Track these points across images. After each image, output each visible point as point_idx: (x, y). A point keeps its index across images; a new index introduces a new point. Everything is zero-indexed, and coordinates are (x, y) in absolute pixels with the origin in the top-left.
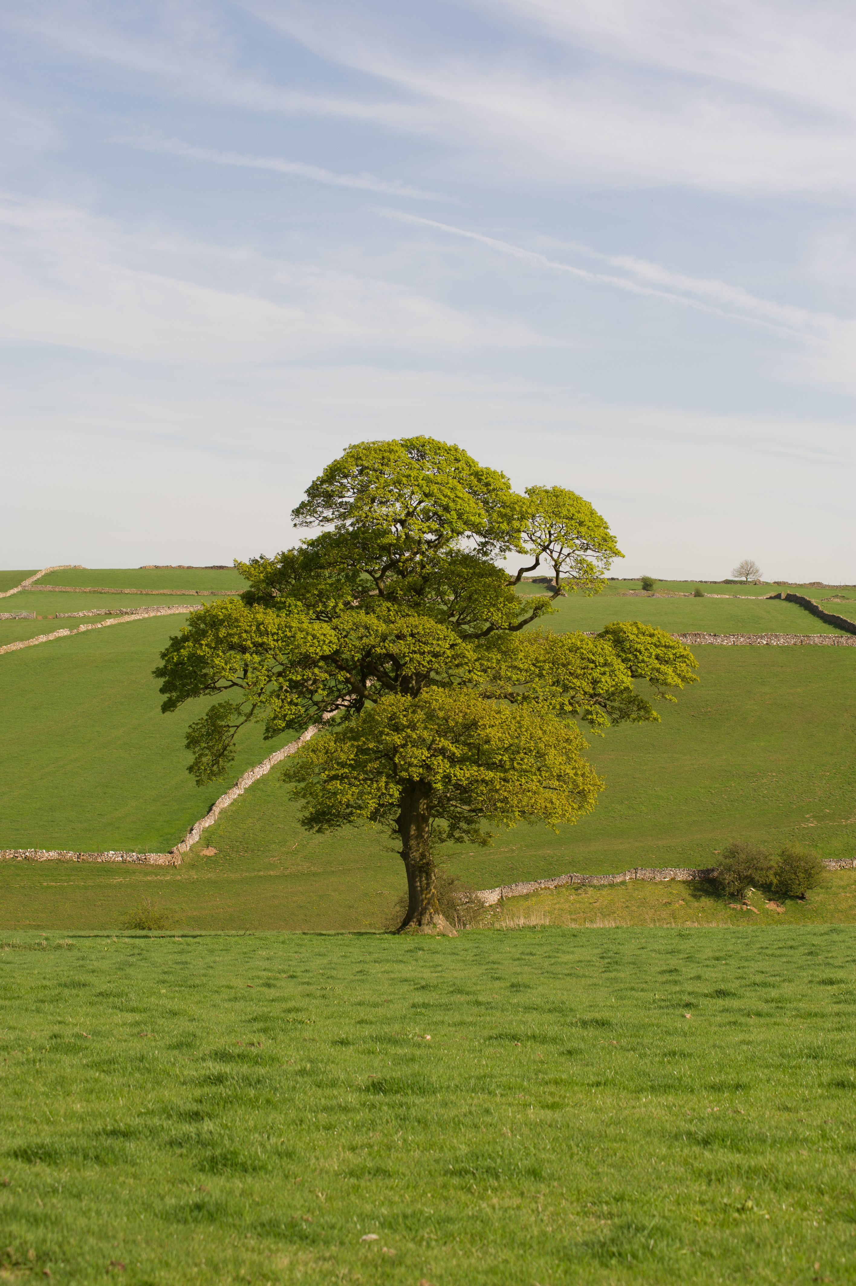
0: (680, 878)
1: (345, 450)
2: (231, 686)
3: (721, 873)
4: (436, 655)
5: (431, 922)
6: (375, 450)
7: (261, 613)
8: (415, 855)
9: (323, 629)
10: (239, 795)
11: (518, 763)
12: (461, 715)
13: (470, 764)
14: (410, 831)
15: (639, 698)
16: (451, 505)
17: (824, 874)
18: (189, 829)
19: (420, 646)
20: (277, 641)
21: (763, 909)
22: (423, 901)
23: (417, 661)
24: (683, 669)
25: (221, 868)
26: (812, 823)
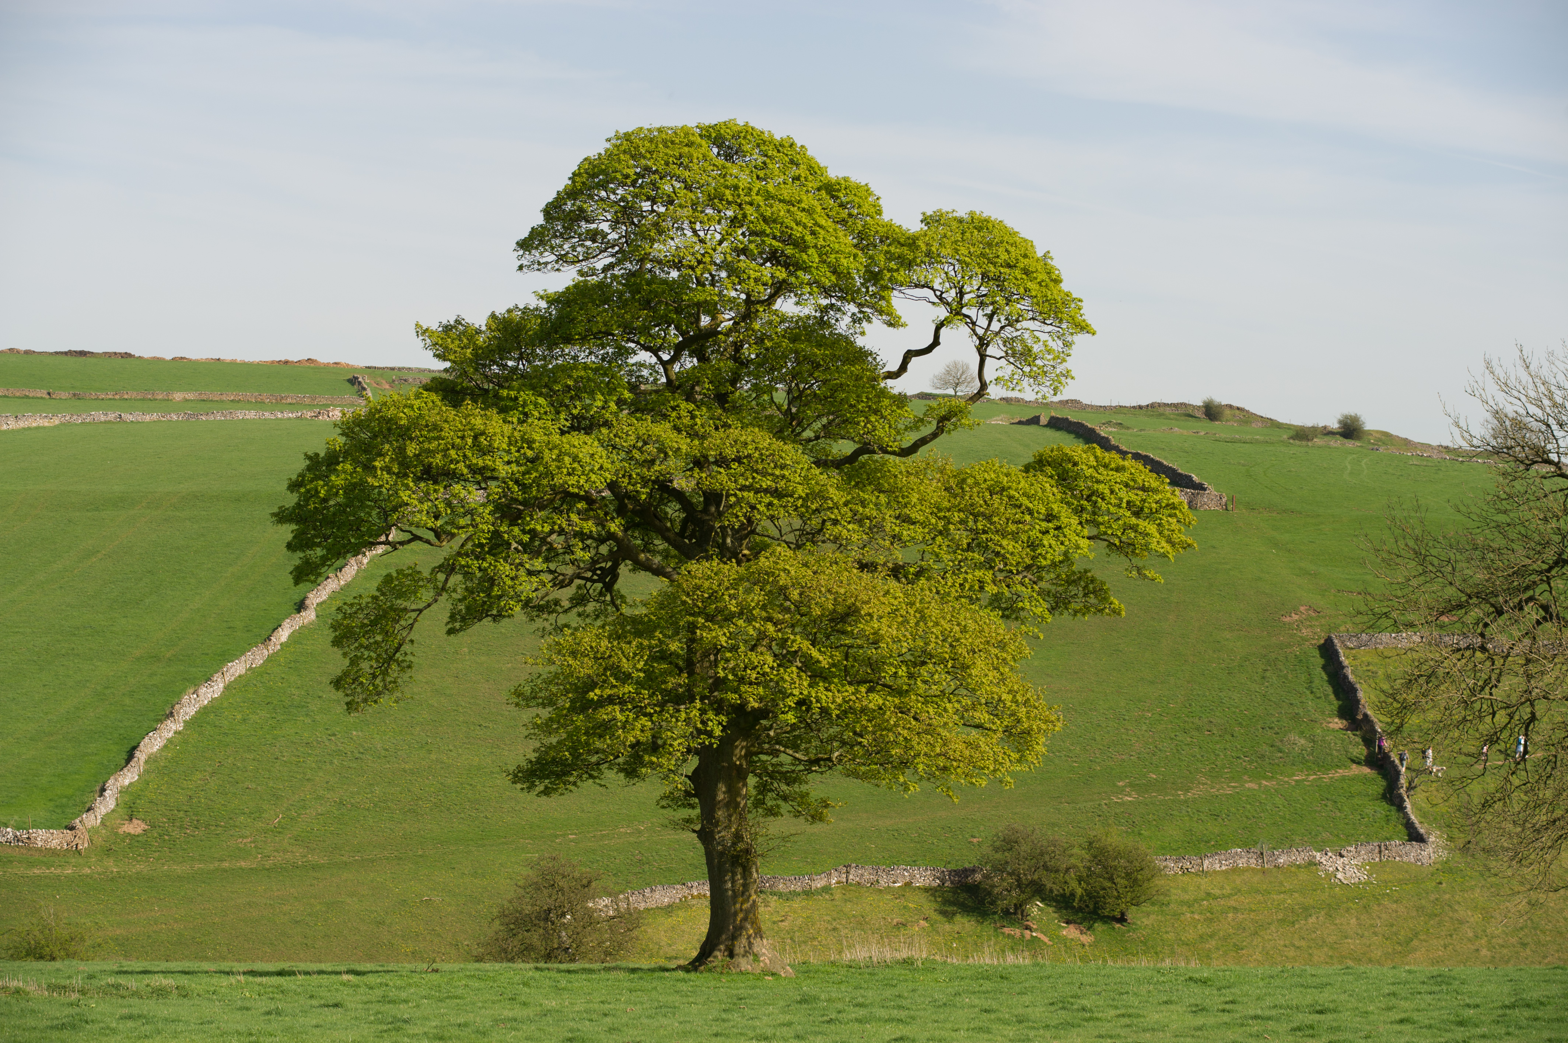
0: (919, 883)
1: (608, 140)
2: (409, 541)
3: (986, 877)
4: (777, 493)
5: (749, 951)
6: (665, 143)
7: (477, 417)
8: (724, 835)
9: (586, 446)
10: (175, 733)
12: (831, 597)
13: (840, 681)
14: (715, 796)
15: (1089, 574)
16: (809, 238)
17: (1159, 882)
18: (98, 788)
19: (754, 478)
20: (509, 463)
21: (1058, 937)
22: (736, 914)
23: (748, 503)
24: (1173, 527)
25: (157, 854)
26: (1130, 796)
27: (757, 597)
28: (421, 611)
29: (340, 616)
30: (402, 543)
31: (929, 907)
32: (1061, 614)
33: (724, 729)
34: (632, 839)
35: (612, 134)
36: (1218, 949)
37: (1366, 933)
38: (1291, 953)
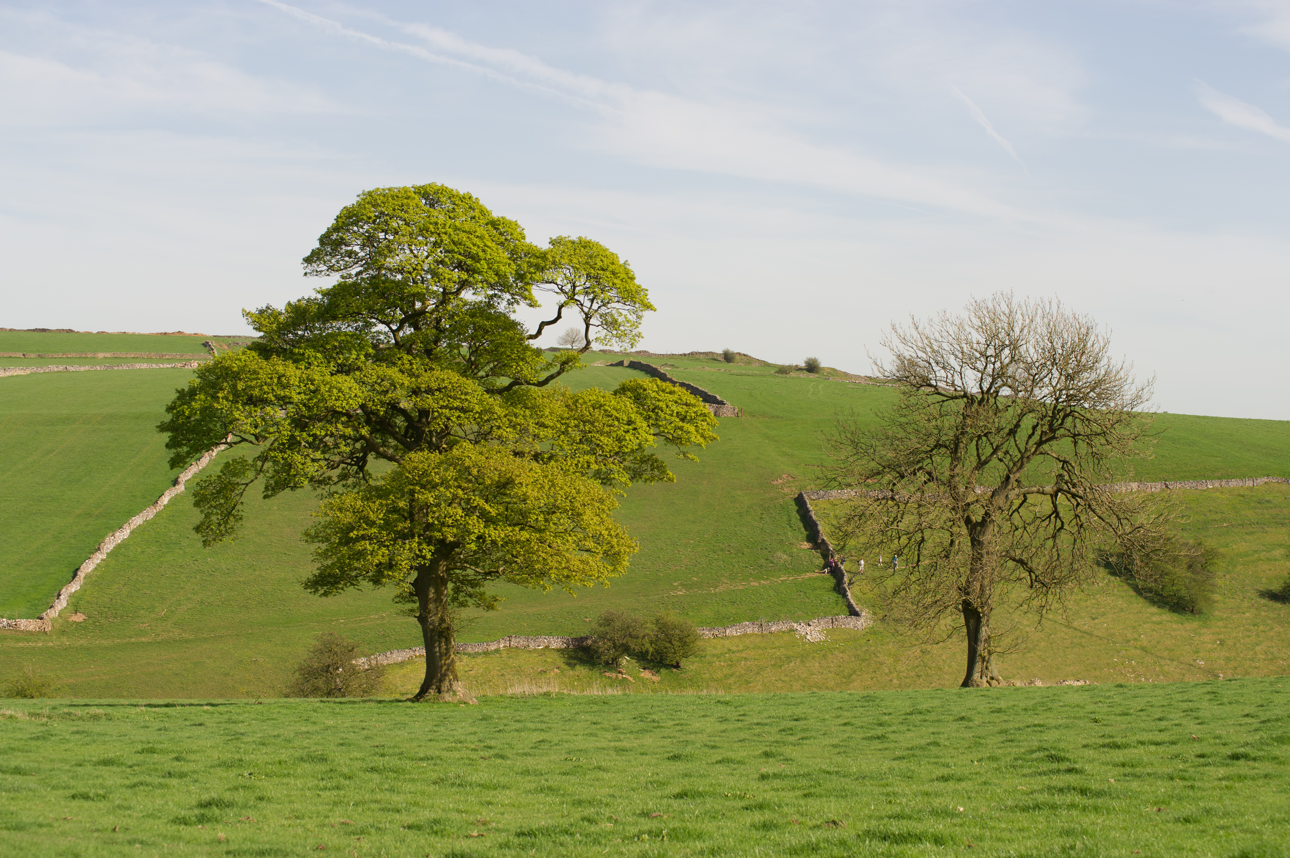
0: (554, 646)
1: (358, 196)
2: (240, 442)
3: (595, 642)
4: (463, 410)
5: (450, 689)
6: (392, 197)
7: (280, 366)
8: (434, 619)
9: (346, 382)
10: (102, 560)
11: (555, 524)
12: (497, 473)
13: (503, 524)
14: (428, 595)
15: (654, 457)
16: (481, 254)
17: (699, 643)
18: (56, 594)
19: (449, 401)
20: (299, 393)
21: (638, 677)
22: (442, 667)
23: (445, 416)
24: (704, 428)
25: (92, 634)
26: (681, 591)
27: (451, 473)
28: (247, 484)
29: (199, 488)
30: (235, 443)
31: (560, 661)
32: (637, 481)
33: (433, 554)
34: (379, 622)
35: (361, 192)
36: (735, 683)
37: (825, 672)
38: (780, 684)
